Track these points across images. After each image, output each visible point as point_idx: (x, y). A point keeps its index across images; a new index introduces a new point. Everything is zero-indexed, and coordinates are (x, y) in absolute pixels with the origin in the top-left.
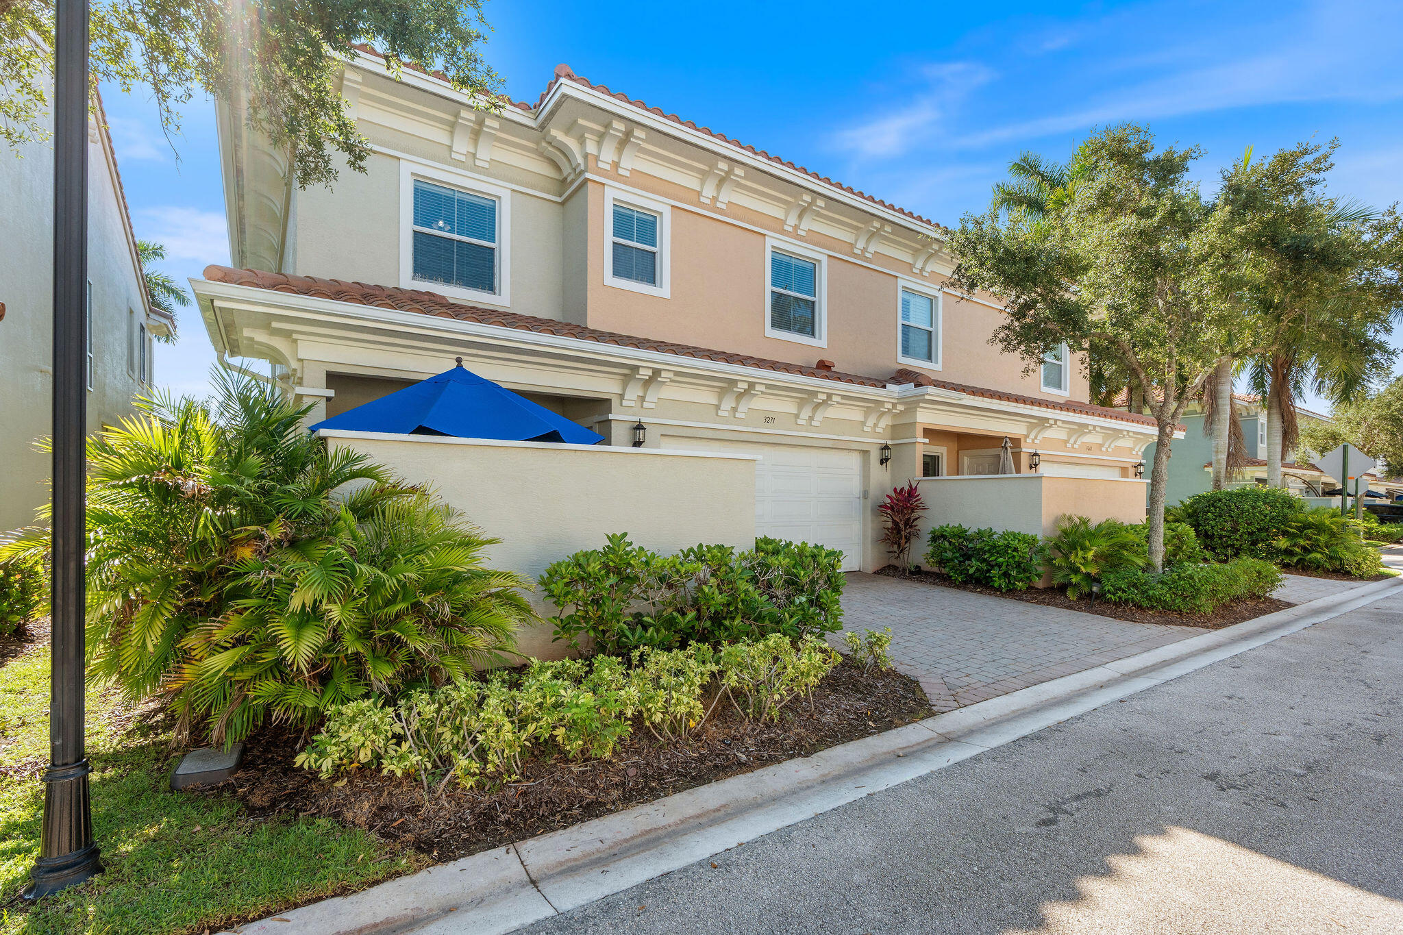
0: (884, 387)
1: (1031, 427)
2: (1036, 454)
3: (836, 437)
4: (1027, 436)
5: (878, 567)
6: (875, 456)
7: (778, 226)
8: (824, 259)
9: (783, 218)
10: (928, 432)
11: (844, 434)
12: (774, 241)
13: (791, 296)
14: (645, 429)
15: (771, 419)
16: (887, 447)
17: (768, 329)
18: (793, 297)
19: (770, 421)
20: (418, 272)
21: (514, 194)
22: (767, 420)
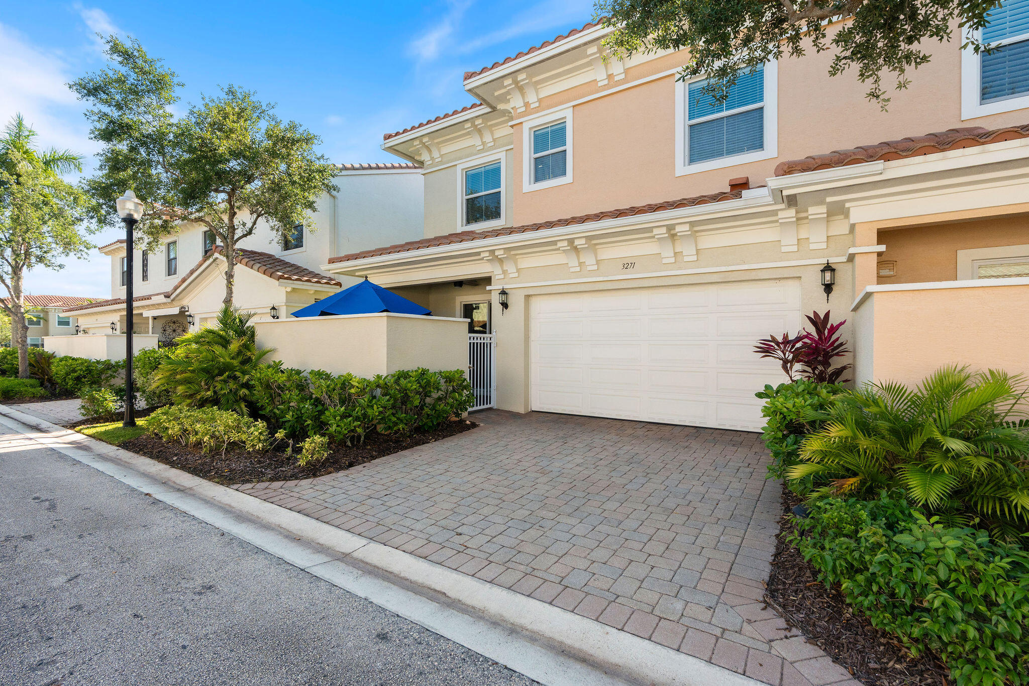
0: (740, 196)
3: (722, 269)
6: (812, 284)
13: (724, 118)
14: (507, 294)
15: (630, 265)
16: (828, 268)
17: (682, 167)
18: (726, 117)
19: (629, 267)
20: (469, 222)
21: (508, 152)
22: (625, 266)
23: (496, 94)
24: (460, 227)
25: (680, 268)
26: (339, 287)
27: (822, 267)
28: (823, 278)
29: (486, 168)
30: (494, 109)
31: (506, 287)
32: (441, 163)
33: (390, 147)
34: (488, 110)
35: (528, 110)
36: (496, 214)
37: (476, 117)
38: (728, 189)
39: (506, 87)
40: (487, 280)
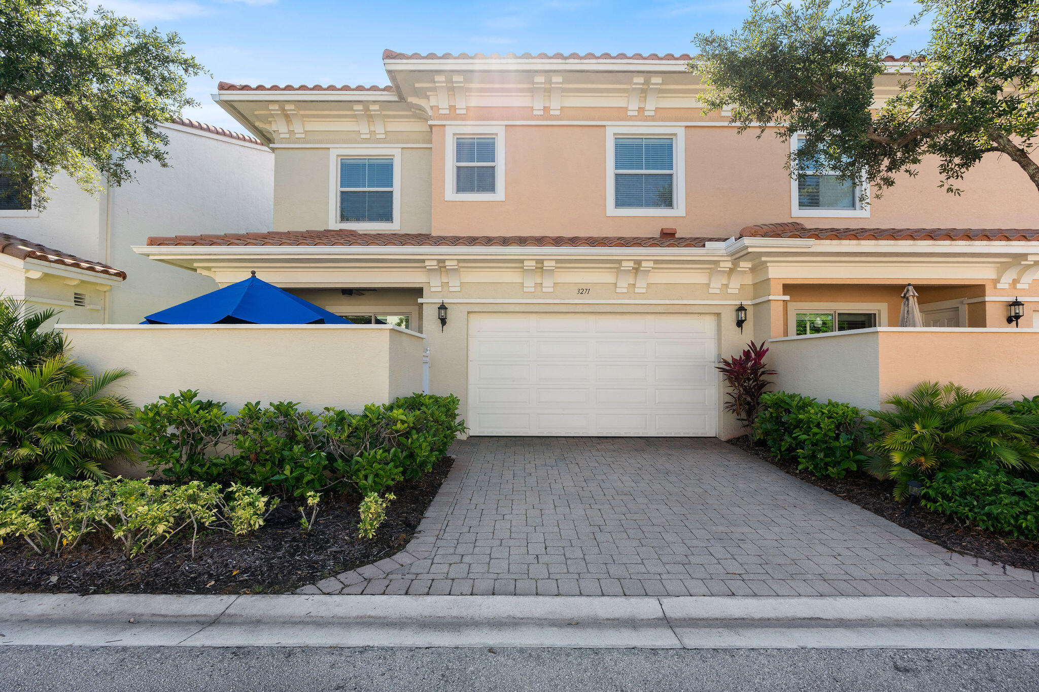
0: (704, 246)
1: (1003, 268)
2: (1017, 303)
3: (668, 302)
4: (996, 281)
5: (730, 437)
6: (729, 319)
7: (621, 114)
8: (681, 133)
9: (625, 106)
10: (788, 288)
11: (682, 299)
12: (613, 130)
13: (642, 175)
14: (446, 308)
15: (585, 290)
16: (741, 308)
17: (611, 209)
18: (645, 175)
19: (584, 292)
20: (344, 218)
21: (405, 151)
22: (581, 291)
23: (417, 85)
24: (334, 223)
25: (630, 298)
26: (121, 279)
27: (737, 307)
28: (738, 316)
29: (370, 161)
30: (402, 99)
31: (446, 301)
32: (304, 141)
33: (226, 101)
34: (395, 98)
35: (453, 114)
36: (387, 217)
37: (374, 102)
38: (658, 235)
39: (435, 82)
40: (418, 292)
